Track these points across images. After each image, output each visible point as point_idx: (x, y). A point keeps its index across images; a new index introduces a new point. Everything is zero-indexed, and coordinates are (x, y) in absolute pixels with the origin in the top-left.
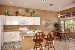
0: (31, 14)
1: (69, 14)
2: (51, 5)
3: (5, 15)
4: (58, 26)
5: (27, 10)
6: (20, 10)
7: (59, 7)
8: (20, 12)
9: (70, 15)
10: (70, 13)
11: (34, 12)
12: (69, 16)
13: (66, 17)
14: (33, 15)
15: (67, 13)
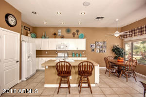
0: (74, 34)
1: (140, 30)
2: (98, 18)
3: (42, 38)
4: (119, 52)
5: (68, 30)
6: (60, 31)
7: (117, 20)
8: (59, 34)
9: (141, 32)
10: (141, 28)
11: (77, 31)
12: (140, 34)
13: (135, 36)
14: (76, 36)
15: (136, 29)
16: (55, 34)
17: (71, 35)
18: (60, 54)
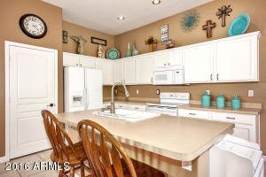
0: (208, 28)
3: (126, 56)
6: (164, 29)
11: (223, 13)
16: (151, 41)
17: (198, 31)
18: (165, 97)
